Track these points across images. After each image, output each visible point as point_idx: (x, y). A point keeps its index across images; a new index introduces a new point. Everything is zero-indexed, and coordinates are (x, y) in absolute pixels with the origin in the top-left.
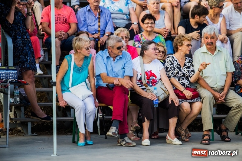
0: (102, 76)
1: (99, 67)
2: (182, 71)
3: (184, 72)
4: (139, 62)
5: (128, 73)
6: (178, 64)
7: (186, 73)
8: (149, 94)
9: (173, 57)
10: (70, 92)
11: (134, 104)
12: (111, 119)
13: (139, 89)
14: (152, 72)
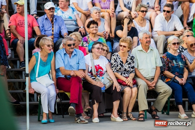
0: (61, 70)
1: (58, 62)
2: (124, 67)
3: (125, 67)
4: (90, 58)
5: (82, 67)
6: (121, 61)
7: (127, 69)
8: (98, 82)
9: (117, 55)
10: (37, 81)
11: (86, 91)
12: (69, 102)
13: (89, 79)
14: (100, 66)
